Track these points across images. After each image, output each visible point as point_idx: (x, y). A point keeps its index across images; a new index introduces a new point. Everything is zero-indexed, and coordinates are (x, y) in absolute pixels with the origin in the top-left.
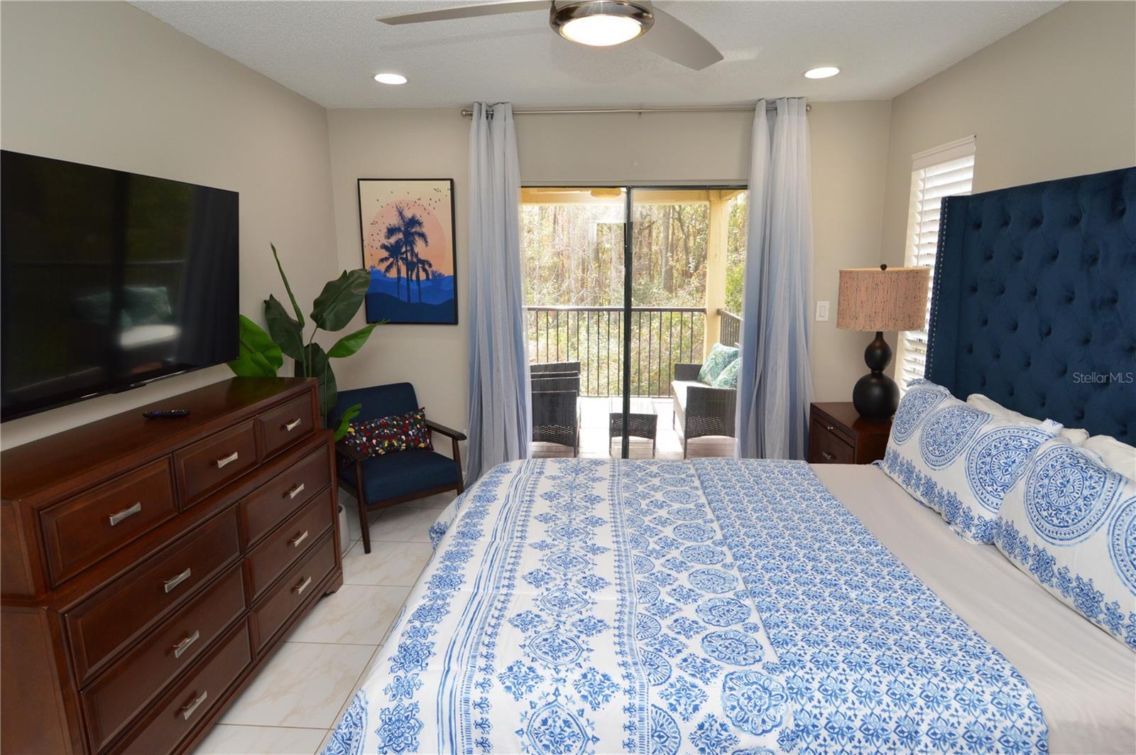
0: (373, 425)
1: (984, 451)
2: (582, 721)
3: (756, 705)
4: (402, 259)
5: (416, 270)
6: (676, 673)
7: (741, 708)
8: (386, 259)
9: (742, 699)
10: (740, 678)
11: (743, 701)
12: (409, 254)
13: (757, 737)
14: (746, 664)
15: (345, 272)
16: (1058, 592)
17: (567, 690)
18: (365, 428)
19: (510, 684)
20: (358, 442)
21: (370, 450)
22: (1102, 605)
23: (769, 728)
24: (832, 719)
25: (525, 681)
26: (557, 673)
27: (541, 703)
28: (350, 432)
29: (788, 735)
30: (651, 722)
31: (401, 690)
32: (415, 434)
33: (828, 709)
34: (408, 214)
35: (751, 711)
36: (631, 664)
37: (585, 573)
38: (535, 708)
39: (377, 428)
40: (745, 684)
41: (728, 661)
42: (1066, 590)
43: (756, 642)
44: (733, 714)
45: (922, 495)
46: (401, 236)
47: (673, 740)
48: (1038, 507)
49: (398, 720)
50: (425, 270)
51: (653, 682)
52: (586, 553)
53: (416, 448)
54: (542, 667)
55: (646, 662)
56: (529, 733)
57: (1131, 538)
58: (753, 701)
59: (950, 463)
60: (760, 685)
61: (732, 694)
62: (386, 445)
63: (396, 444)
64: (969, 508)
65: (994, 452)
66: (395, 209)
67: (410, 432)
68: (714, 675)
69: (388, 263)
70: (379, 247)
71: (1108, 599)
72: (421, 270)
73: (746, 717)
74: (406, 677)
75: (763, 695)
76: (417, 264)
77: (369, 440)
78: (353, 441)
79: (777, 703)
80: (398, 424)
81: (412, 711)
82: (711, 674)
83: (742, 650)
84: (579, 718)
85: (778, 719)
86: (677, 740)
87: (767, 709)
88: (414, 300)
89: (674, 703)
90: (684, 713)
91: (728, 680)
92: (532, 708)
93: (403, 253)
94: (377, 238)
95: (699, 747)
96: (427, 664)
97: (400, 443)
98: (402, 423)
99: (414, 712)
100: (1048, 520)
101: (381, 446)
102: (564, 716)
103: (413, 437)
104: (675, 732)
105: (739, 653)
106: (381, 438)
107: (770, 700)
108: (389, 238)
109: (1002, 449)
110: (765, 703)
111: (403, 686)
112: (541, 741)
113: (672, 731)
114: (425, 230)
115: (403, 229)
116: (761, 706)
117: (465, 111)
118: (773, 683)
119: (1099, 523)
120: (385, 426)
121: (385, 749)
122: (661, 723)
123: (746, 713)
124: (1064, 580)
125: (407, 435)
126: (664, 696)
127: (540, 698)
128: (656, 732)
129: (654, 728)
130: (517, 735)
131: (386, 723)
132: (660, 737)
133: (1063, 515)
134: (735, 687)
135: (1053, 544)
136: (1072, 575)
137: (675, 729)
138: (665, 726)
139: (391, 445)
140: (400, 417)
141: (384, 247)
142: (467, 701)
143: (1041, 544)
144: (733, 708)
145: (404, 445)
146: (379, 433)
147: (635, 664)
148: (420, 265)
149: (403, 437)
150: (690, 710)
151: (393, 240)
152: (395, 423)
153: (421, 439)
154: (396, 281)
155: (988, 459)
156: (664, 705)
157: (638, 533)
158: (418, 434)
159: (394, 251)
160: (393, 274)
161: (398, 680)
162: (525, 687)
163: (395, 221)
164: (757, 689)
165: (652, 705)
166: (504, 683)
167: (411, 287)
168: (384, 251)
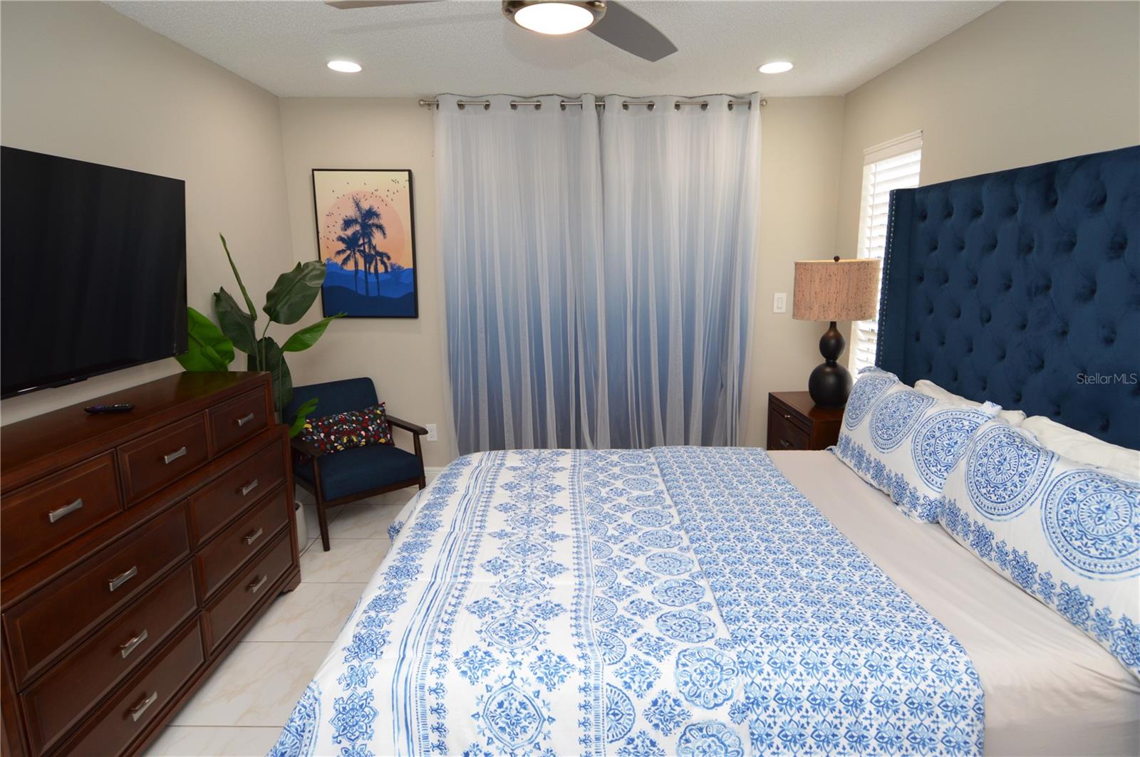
0: (331, 421)
1: (928, 433)
2: (538, 702)
3: (708, 680)
4: (359, 251)
5: (374, 262)
6: (631, 652)
7: (693, 683)
8: (343, 251)
9: (694, 675)
10: (693, 654)
11: (696, 677)
12: (366, 246)
13: (710, 711)
14: (699, 641)
15: (299, 264)
16: (996, 565)
17: (524, 672)
18: (323, 423)
19: (466, 669)
20: (316, 438)
21: (328, 446)
22: (1036, 575)
23: (720, 702)
24: (781, 691)
25: (481, 665)
26: (513, 656)
27: (497, 687)
28: (307, 429)
29: (739, 708)
30: (606, 700)
31: (355, 679)
32: (375, 429)
33: (777, 681)
34: (365, 206)
35: (703, 686)
36: (587, 645)
37: (543, 559)
38: (491, 691)
39: (335, 423)
40: (697, 660)
41: (682, 639)
42: (1004, 563)
43: (710, 620)
44: (686, 690)
45: (872, 478)
46: (358, 228)
47: (628, 717)
48: (978, 485)
49: (352, 709)
50: (383, 263)
51: (608, 662)
52: (545, 541)
53: (376, 443)
54: (499, 651)
55: (602, 642)
56: (485, 716)
57: (1062, 511)
58: (705, 676)
59: (897, 446)
60: (712, 661)
61: (684, 671)
62: (345, 441)
63: (355, 440)
64: (915, 488)
65: (937, 434)
66: (351, 200)
67: (370, 428)
68: (667, 652)
69: (343, 256)
70: (335, 239)
71: (1042, 570)
72: (379, 262)
73: (699, 692)
74: (360, 666)
75: (715, 669)
76: (375, 256)
77: (327, 436)
78: (310, 438)
79: (728, 677)
80: (357, 420)
81: (366, 699)
82: (665, 651)
83: (696, 628)
84: (536, 699)
85: (729, 693)
86: (631, 717)
87: (719, 684)
88: (373, 293)
89: (629, 681)
90: (638, 690)
91: (681, 657)
92: (488, 691)
93: (360, 246)
94: (333, 231)
95: (652, 724)
96: (382, 652)
97: (360, 438)
98: (361, 419)
99: (368, 700)
100: (987, 497)
101: (339, 442)
102: (520, 698)
103: (373, 433)
104: (630, 709)
105: (692, 631)
106: (340, 434)
107: (721, 674)
108: (346, 230)
109: (945, 430)
110: (717, 677)
111: (357, 675)
112: (497, 724)
113: (627, 708)
114: (382, 222)
115: (360, 220)
116: (713, 681)
117: (423, 100)
118: (725, 658)
119: (1033, 498)
120: (344, 421)
121: (340, 738)
122: (615, 701)
123: (698, 688)
124: (1002, 553)
125: (367, 431)
126: (619, 674)
127: (496, 682)
128: (611, 710)
129: (609, 706)
130: (472, 718)
131: (340, 713)
132: (615, 715)
133: (1000, 492)
134: (688, 663)
135: (991, 519)
136: (1009, 548)
137: (629, 707)
138: (619, 704)
139: (350, 441)
140: (359, 412)
141: (341, 239)
142: (422, 687)
143: (981, 520)
144: (686, 683)
145: (364, 440)
146: (337, 429)
147: (591, 644)
148: (378, 258)
149: (363, 433)
150: (644, 687)
151: (350, 232)
152: (354, 418)
153: (381, 435)
154: (354, 273)
155: (932, 441)
156: (618, 683)
157: (597, 520)
158: (378, 429)
159: (351, 243)
160: (350, 266)
161: (352, 669)
162: (480, 671)
163: (351, 212)
164: (709, 664)
165: (608, 684)
166: (459, 668)
167: (369, 280)
168: (340, 243)
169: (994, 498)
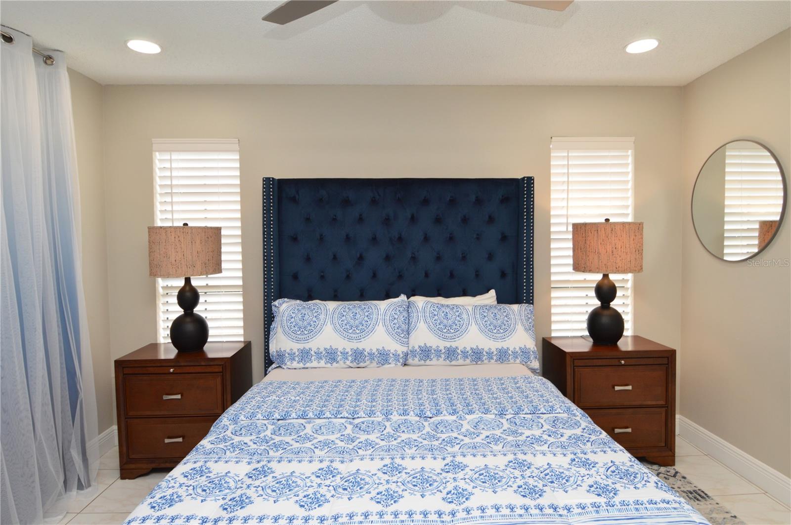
1: (391, 318)
16: (461, 362)
22: (484, 353)
42: (466, 358)
45: (352, 362)
48: (440, 330)
57: (483, 322)
59: (372, 333)
64: (396, 350)
71: (486, 349)
100: (448, 332)
119: (470, 323)
124: (465, 354)
135: (455, 341)
136: (468, 349)
143: (448, 345)
155: (396, 321)
169: (452, 331)
